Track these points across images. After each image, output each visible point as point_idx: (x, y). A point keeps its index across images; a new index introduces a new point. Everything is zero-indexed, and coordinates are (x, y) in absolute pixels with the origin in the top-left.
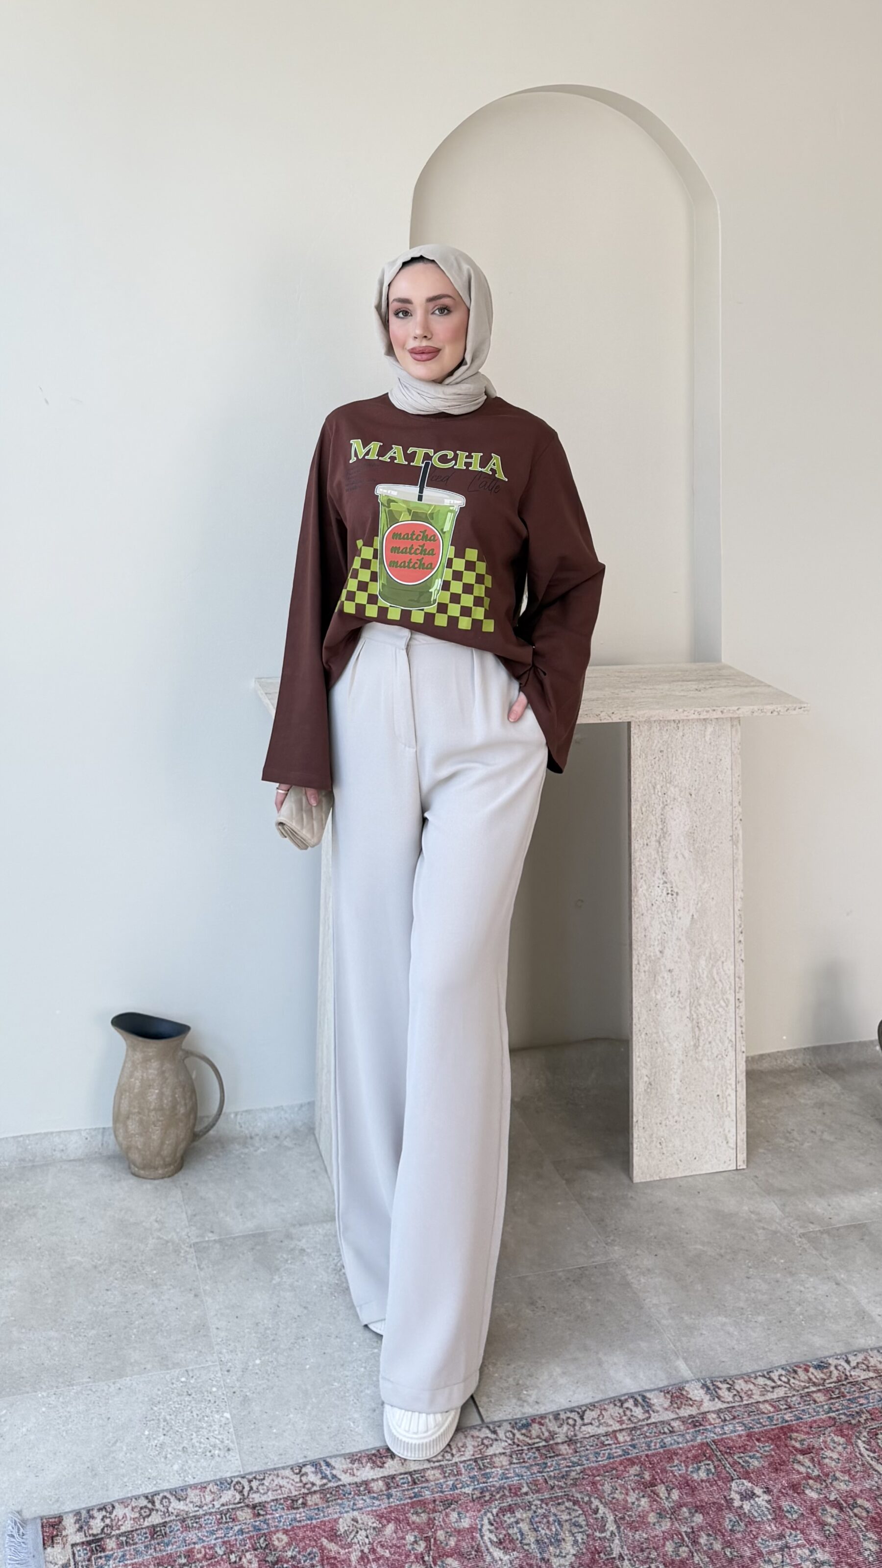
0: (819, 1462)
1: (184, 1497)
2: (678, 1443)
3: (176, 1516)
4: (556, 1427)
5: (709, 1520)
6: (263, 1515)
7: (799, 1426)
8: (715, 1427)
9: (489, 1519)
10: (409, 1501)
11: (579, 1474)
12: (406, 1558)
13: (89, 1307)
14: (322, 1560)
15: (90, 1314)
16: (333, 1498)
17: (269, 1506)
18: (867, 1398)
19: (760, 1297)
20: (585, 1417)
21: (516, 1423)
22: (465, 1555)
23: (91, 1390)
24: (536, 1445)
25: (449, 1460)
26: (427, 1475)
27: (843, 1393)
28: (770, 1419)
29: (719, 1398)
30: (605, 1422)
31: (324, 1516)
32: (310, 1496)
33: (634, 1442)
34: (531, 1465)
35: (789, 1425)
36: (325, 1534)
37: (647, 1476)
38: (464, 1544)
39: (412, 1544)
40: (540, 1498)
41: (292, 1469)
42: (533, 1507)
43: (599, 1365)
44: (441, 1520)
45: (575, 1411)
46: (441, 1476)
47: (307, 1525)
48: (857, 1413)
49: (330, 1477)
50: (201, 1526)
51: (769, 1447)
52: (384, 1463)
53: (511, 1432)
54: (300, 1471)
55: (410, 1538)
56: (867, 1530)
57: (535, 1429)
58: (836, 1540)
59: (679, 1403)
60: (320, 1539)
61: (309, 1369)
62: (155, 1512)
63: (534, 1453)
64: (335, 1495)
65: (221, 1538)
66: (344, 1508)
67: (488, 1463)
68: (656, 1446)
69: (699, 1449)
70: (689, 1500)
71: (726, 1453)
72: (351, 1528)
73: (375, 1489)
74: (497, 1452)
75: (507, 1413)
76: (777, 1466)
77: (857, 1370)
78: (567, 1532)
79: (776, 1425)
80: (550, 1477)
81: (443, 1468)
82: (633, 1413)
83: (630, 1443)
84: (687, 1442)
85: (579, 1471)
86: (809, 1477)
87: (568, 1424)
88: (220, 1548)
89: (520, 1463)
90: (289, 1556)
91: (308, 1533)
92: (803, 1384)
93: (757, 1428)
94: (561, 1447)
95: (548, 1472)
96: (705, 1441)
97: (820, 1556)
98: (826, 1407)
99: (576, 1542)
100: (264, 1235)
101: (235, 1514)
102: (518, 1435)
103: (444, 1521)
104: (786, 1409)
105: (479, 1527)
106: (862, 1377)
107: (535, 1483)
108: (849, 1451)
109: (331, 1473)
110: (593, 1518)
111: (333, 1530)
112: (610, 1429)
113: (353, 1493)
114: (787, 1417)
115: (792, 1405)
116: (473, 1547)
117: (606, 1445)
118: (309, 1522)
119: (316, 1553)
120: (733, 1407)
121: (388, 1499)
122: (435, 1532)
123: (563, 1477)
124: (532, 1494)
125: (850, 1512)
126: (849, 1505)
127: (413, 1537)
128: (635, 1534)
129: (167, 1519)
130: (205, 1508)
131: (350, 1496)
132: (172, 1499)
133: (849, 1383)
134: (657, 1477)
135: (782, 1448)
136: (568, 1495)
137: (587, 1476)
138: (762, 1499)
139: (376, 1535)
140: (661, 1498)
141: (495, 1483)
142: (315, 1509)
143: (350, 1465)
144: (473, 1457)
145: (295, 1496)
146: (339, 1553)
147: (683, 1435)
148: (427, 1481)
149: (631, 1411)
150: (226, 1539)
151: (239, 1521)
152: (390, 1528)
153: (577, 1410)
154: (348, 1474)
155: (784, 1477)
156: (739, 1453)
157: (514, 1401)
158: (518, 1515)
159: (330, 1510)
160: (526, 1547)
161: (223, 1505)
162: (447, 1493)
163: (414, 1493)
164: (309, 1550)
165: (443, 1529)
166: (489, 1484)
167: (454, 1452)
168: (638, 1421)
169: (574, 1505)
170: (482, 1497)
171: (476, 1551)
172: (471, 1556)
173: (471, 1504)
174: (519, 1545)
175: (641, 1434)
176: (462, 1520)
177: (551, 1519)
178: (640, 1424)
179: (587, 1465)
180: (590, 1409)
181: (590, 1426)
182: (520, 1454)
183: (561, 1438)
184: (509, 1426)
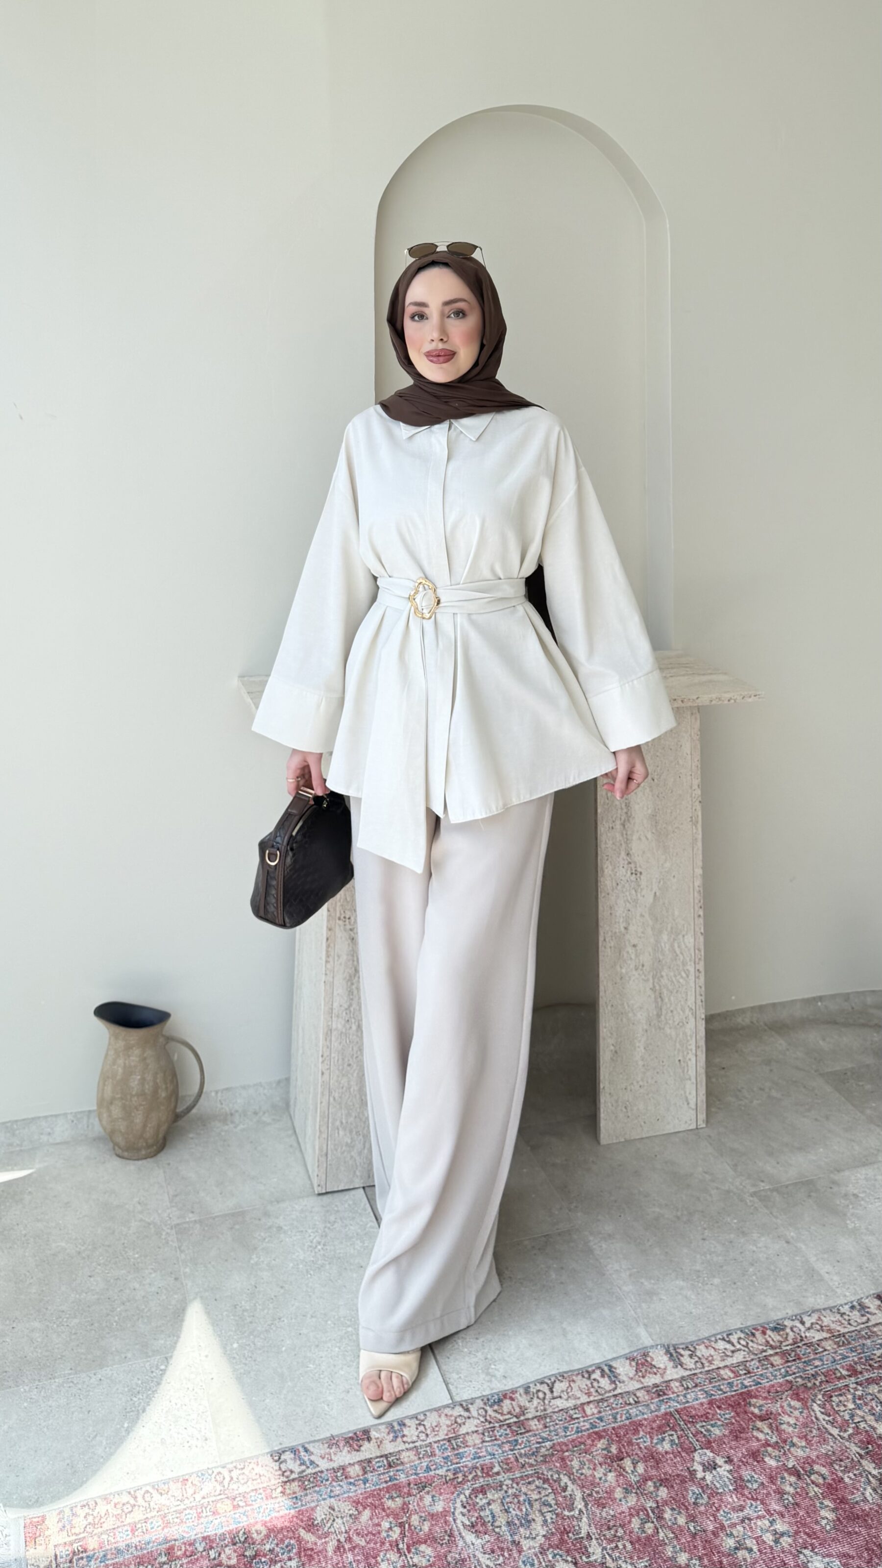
0: (777, 1429)
1: (166, 1491)
2: (643, 1414)
3: (158, 1512)
4: (527, 1402)
5: (673, 1494)
6: (243, 1507)
7: (758, 1391)
8: (678, 1396)
9: (462, 1501)
10: (385, 1485)
11: (548, 1450)
12: (381, 1546)
13: (73, 1295)
15: (73, 1302)
16: (311, 1485)
17: (249, 1496)
18: (821, 1360)
19: (715, 1259)
20: (554, 1390)
21: (488, 1400)
22: (439, 1541)
23: (72, 1382)
24: (508, 1422)
25: (423, 1441)
26: (401, 1457)
27: (799, 1355)
28: (730, 1385)
29: (681, 1365)
30: (573, 1395)
31: (302, 1505)
32: (288, 1484)
33: (601, 1415)
34: (503, 1443)
35: (748, 1391)
36: (303, 1524)
37: (614, 1449)
38: (437, 1529)
39: (387, 1531)
40: (511, 1477)
41: (272, 1456)
42: (505, 1487)
43: (564, 1335)
44: (415, 1504)
45: (543, 1384)
46: (416, 1458)
47: (286, 1514)
48: (813, 1375)
49: (308, 1463)
50: (182, 1521)
51: (729, 1414)
52: (361, 1446)
53: (483, 1408)
54: (280, 1458)
55: (385, 1525)
56: (824, 1498)
57: (507, 1404)
58: (795, 1509)
59: (643, 1370)
60: (297, 1530)
61: (285, 1350)
62: (137, 1508)
63: (506, 1430)
64: (313, 1482)
66: (321, 1495)
67: (461, 1442)
68: (622, 1420)
69: (663, 1419)
70: (654, 1472)
71: (689, 1422)
72: (328, 1516)
73: (352, 1474)
74: (470, 1431)
75: (476, 1389)
76: (737, 1434)
77: (812, 1331)
78: (537, 1512)
79: (735, 1391)
80: (521, 1455)
81: (417, 1450)
82: (600, 1385)
83: (597, 1416)
84: (652, 1412)
85: (548, 1447)
86: (767, 1444)
87: (538, 1397)
88: (200, 1543)
89: (492, 1441)
90: (267, 1549)
91: (287, 1523)
92: (760, 1347)
93: (719, 1395)
94: (531, 1423)
95: (519, 1449)
96: (668, 1410)
97: (780, 1527)
98: (783, 1370)
99: (545, 1521)
100: (243, 1213)
101: (217, 1506)
102: (490, 1411)
103: (418, 1505)
104: (745, 1374)
105: (452, 1510)
106: (817, 1338)
107: (506, 1462)
108: (805, 1415)
109: (309, 1459)
110: (561, 1496)
111: (310, 1519)
112: (579, 1402)
113: (330, 1479)
114: (746, 1383)
115: (751, 1370)
116: (446, 1532)
118: (288, 1511)
119: (293, 1545)
120: (695, 1374)
121: (365, 1484)
122: (409, 1517)
123: (533, 1454)
124: (503, 1474)
125: (808, 1479)
126: (806, 1471)
127: (388, 1524)
128: (602, 1510)
129: (149, 1515)
130: (186, 1501)
131: (328, 1483)
132: (154, 1493)
133: (804, 1345)
134: (624, 1450)
135: (742, 1415)
136: (538, 1473)
137: (556, 1452)
138: (724, 1469)
139: (353, 1523)
140: (627, 1472)
141: (467, 1463)
142: (293, 1498)
143: (328, 1450)
144: (447, 1437)
145: (275, 1485)
146: (316, 1544)
147: (648, 1405)
148: (402, 1463)
149: (598, 1382)
151: (219, 1514)
152: (367, 1513)
153: (546, 1382)
154: (326, 1460)
155: (743, 1445)
156: (701, 1421)
157: (483, 1376)
158: (490, 1496)
159: (309, 1498)
160: (497, 1530)
161: (204, 1498)
162: (421, 1475)
163: (390, 1477)
164: (286, 1542)
165: (418, 1513)
166: (462, 1464)
167: (428, 1432)
168: (605, 1393)
169: (544, 1483)
170: (455, 1478)
171: (449, 1536)
172: (444, 1541)
173: (445, 1486)
174: (491, 1528)
175: (608, 1406)
176: (436, 1504)
177: (521, 1499)
178: (607, 1395)
179: (557, 1440)
180: (559, 1380)
181: (559, 1399)
182: (492, 1431)
183: (531, 1413)
184: (481, 1403)
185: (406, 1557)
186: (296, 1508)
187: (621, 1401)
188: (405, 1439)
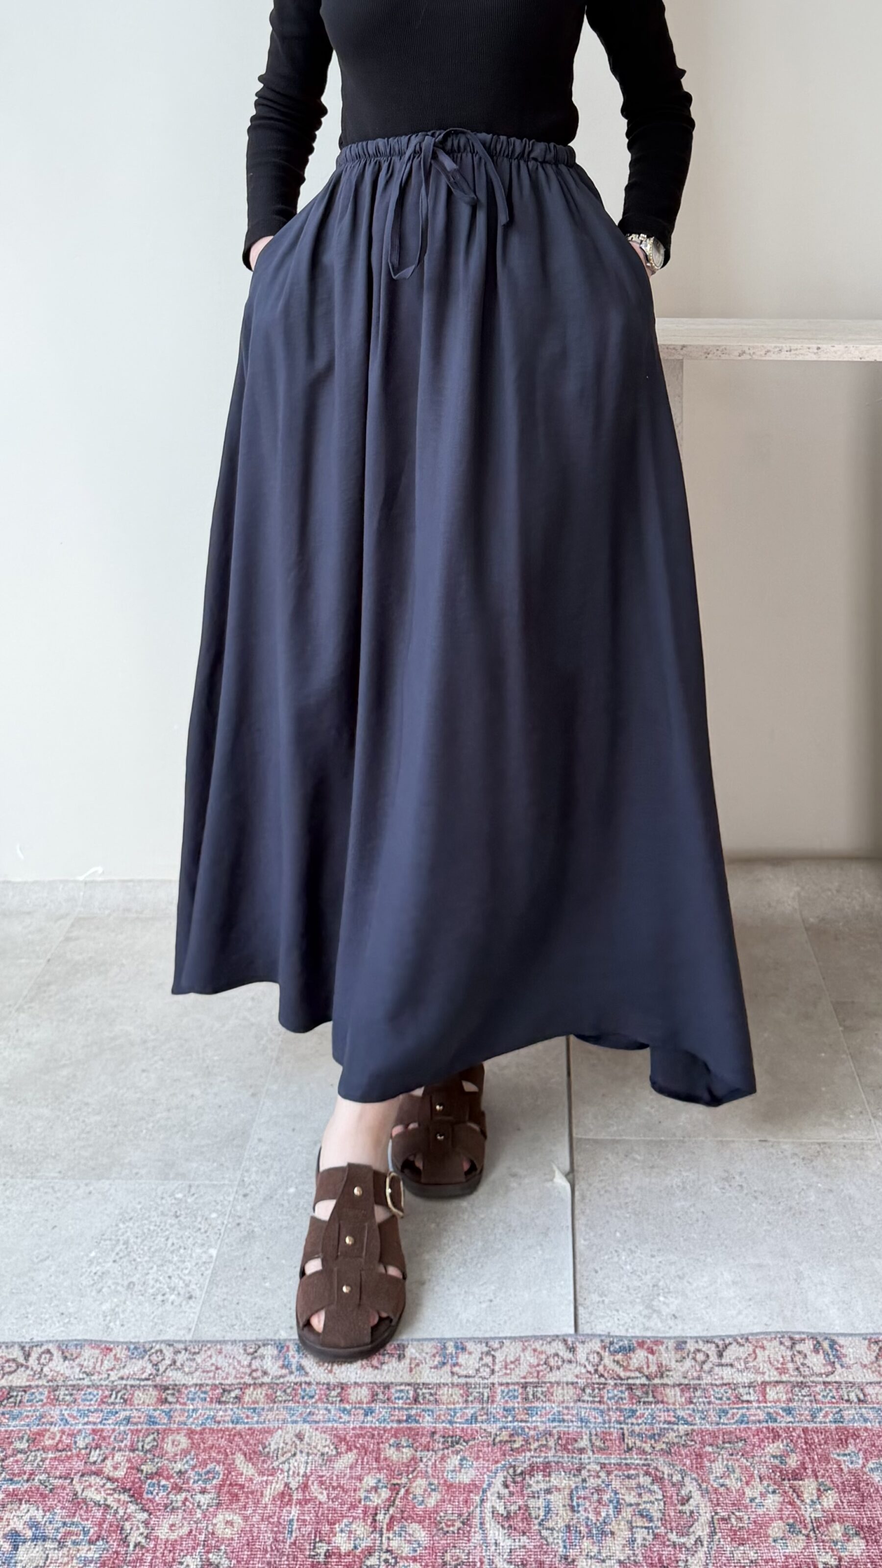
1: (74, 1356)
2: (866, 1420)
3: (48, 1382)
4: (673, 1362)
6: (170, 1403)
9: (506, 1476)
10: (395, 1425)
11: (681, 1437)
14: (222, 1486)
16: (288, 1399)
17: (186, 1392)
20: (724, 1354)
21: (611, 1343)
24: (630, 1381)
25: (484, 1378)
26: (440, 1393)
30: (754, 1366)
31: (257, 1422)
32: (252, 1388)
33: (791, 1405)
37: (793, 1462)
38: (449, 1508)
39: (367, 1491)
40: (603, 1461)
41: (245, 1345)
42: (584, 1473)
44: (430, 1463)
45: (711, 1342)
46: (460, 1399)
47: (227, 1429)
49: (294, 1367)
50: (75, 1401)
52: (382, 1364)
53: (598, 1353)
54: (256, 1351)
55: (370, 1481)
57: (639, 1357)
60: (235, 1454)
62: (23, 1369)
63: (622, 1392)
64: (288, 1395)
65: (95, 1423)
66: (292, 1416)
67: (542, 1393)
68: (826, 1420)
70: (852, 1512)
72: (288, 1447)
73: (353, 1398)
74: (565, 1380)
78: (623, 1523)
80: (632, 1433)
81: (469, 1388)
82: (806, 1362)
83: (784, 1405)
85: (682, 1433)
87: (694, 1359)
88: (84, 1438)
89: (593, 1402)
90: (176, 1469)
91: (223, 1442)
94: (670, 1392)
95: (632, 1424)
99: (631, 1541)
101: (133, 1395)
102: (608, 1360)
103: (435, 1465)
105: (485, 1486)
109: (297, 1362)
110: (675, 1510)
111: (260, 1445)
112: (760, 1379)
113: (317, 1397)
116: (460, 1514)
117: (743, 1402)
118: (231, 1426)
119: (217, 1473)
121: (366, 1415)
122: (412, 1480)
123: (653, 1436)
124: (591, 1453)
127: (375, 1481)
128: (736, 1547)
129: (33, 1384)
130: (95, 1377)
131: (311, 1401)
132: (57, 1354)
134: (809, 1466)
136: (649, 1465)
137: (689, 1442)
139: (321, 1466)
140: (803, 1501)
141: (539, 1424)
142: (249, 1409)
144: (523, 1381)
145: (230, 1385)
146: (251, 1480)
148: (436, 1401)
149: (805, 1356)
150: (100, 1426)
151: (132, 1404)
152: (347, 1459)
153: (717, 1341)
158: (555, 1480)
159: (271, 1415)
160: (545, 1533)
161: (122, 1378)
162: (458, 1425)
163: (409, 1417)
164: (210, 1466)
165: (427, 1478)
166: (529, 1425)
167: (497, 1368)
168: (812, 1375)
169: (653, 1483)
170: (510, 1441)
171: (463, 1523)
172: (451, 1529)
173: (486, 1449)
174: (537, 1527)
175: (810, 1395)
176: (463, 1470)
177: (605, 1497)
178: (814, 1378)
179: (699, 1424)
180: (738, 1343)
181: (729, 1368)
182: (599, 1389)
183: (675, 1377)
184: (599, 1344)
185: (381, 1536)
186: (247, 1423)
188: (456, 1369)
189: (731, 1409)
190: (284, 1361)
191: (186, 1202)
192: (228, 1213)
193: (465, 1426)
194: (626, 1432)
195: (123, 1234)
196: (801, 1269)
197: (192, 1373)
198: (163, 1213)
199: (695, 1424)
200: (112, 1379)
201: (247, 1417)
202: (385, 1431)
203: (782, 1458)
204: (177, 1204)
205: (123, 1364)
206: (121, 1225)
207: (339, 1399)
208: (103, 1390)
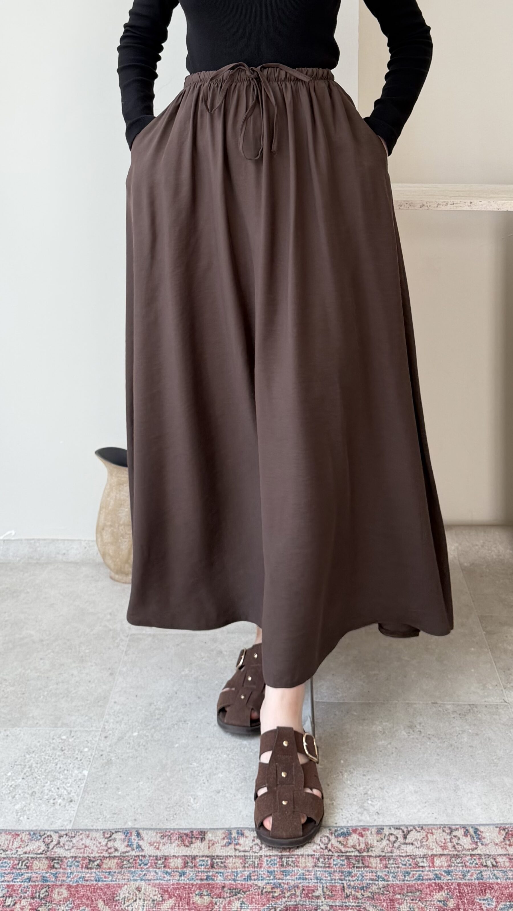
4: (375, 841)
6: (56, 868)
10: (199, 882)
11: (379, 889)
16: (128, 865)
17: (66, 861)
20: (408, 837)
21: (336, 831)
24: (348, 854)
26: (227, 862)
30: (426, 845)
31: (112, 881)
32: (108, 859)
33: (449, 869)
34: (335, 872)
37: (451, 904)
41: (104, 833)
44: (222, 906)
45: (399, 829)
46: (240, 866)
47: (93, 885)
49: (135, 846)
52: (192, 843)
53: (328, 837)
54: (111, 836)
57: (353, 839)
59: (512, 840)
60: (97, 900)
63: (343, 861)
64: (131, 863)
65: (8, 881)
66: (134, 876)
67: (292, 861)
68: (472, 878)
72: (131, 896)
73: (172, 865)
74: (306, 853)
80: (349, 886)
81: (246, 859)
82: (460, 842)
83: (445, 869)
84: (508, 878)
85: (381, 886)
87: (388, 839)
88: (2, 890)
89: (324, 867)
91: (90, 893)
94: (373, 861)
95: (349, 880)
101: (32, 863)
102: (334, 841)
103: (224, 907)
107: (331, 889)
109: (137, 843)
111: (113, 894)
112: (430, 853)
113: (149, 864)
117: (419, 867)
118: (95, 883)
121: (181, 876)
123: (362, 888)
124: (323, 899)
130: (8, 852)
131: (145, 867)
136: (360, 906)
137: (386, 892)
139: (152, 907)
141: (290, 881)
142: (106, 872)
143: (159, 839)
145: (94, 857)
148: (225, 867)
149: (459, 839)
150: (11, 883)
151: (32, 869)
152: (170, 902)
153: (403, 828)
154: (153, 847)
159: (120, 876)
161: (26, 853)
162: (239, 882)
163: (208, 877)
166: (284, 881)
168: (463, 850)
170: (272, 892)
173: (257, 897)
175: (462, 863)
178: (464, 852)
179: (392, 880)
180: (416, 830)
181: (411, 845)
182: (328, 859)
183: (376, 852)
184: (328, 832)
186: (105, 881)
187: (477, 861)
188: (237, 847)
189: (412, 871)
190: (128, 842)
191: (69, 741)
192: (95, 748)
193: (243, 882)
194: (345, 885)
195: (28, 762)
196: (458, 783)
197: (70, 849)
198: (54, 749)
199: (389, 881)
200: (19, 853)
201: (105, 877)
202: (193, 886)
203: (444, 902)
204: (63, 743)
205: (26, 844)
206: (27, 756)
207: (163, 866)
208: (14, 861)
